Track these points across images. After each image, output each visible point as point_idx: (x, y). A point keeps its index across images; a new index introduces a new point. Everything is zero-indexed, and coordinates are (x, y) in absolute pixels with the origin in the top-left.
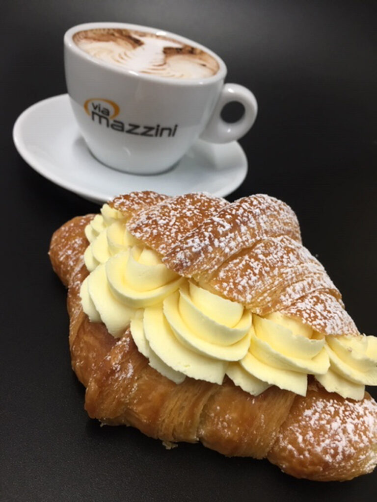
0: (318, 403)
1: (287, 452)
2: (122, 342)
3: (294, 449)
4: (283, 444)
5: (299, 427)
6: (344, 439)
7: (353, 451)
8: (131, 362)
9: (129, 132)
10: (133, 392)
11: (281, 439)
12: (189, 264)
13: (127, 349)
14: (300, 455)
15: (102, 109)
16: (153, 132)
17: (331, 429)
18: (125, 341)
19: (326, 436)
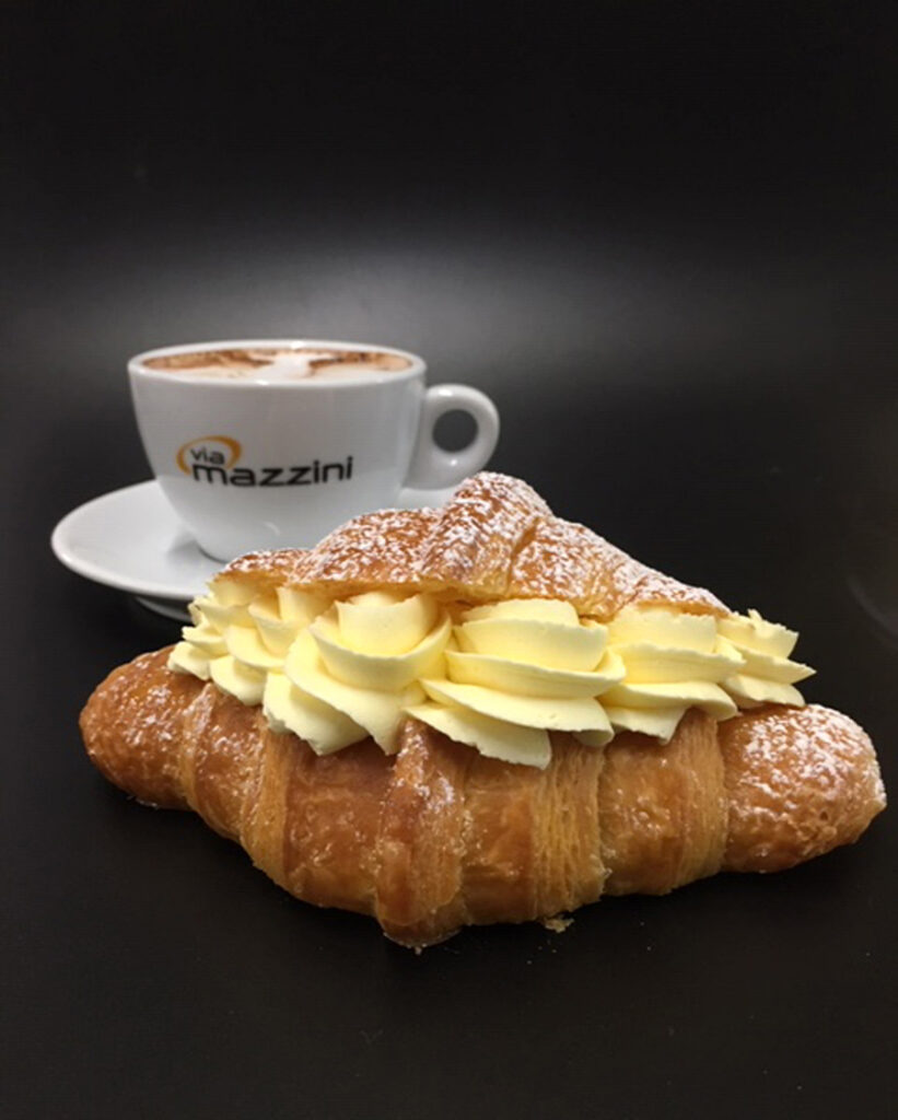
0: (756, 728)
1: (759, 822)
2: (410, 747)
3: (766, 810)
4: (744, 813)
5: (753, 773)
6: (827, 755)
7: (851, 765)
8: (440, 773)
9: (265, 483)
10: (469, 829)
11: (737, 808)
12: (470, 563)
13: (426, 753)
14: (779, 814)
15: (209, 455)
16: (309, 476)
17: (800, 750)
18: (415, 742)
19: (801, 762)
